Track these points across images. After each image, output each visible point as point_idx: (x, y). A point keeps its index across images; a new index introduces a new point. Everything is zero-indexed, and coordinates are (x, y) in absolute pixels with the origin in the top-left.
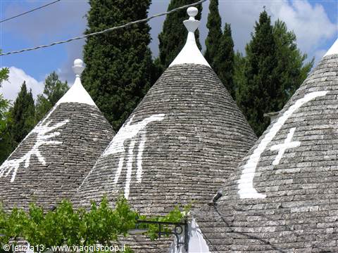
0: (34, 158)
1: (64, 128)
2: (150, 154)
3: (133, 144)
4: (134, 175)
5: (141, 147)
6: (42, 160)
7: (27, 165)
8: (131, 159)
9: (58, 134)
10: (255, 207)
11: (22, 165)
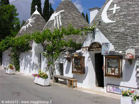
0: (29, 25)
1: (35, 19)
2: (62, 19)
3: (57, 17)
4: (59, 24)
5: (60, 17)
6: (31, 25)
7: (28, 27)
8: (57, 20)
9: (34, 20)
10: (113, 24)
11: (27, 27)
